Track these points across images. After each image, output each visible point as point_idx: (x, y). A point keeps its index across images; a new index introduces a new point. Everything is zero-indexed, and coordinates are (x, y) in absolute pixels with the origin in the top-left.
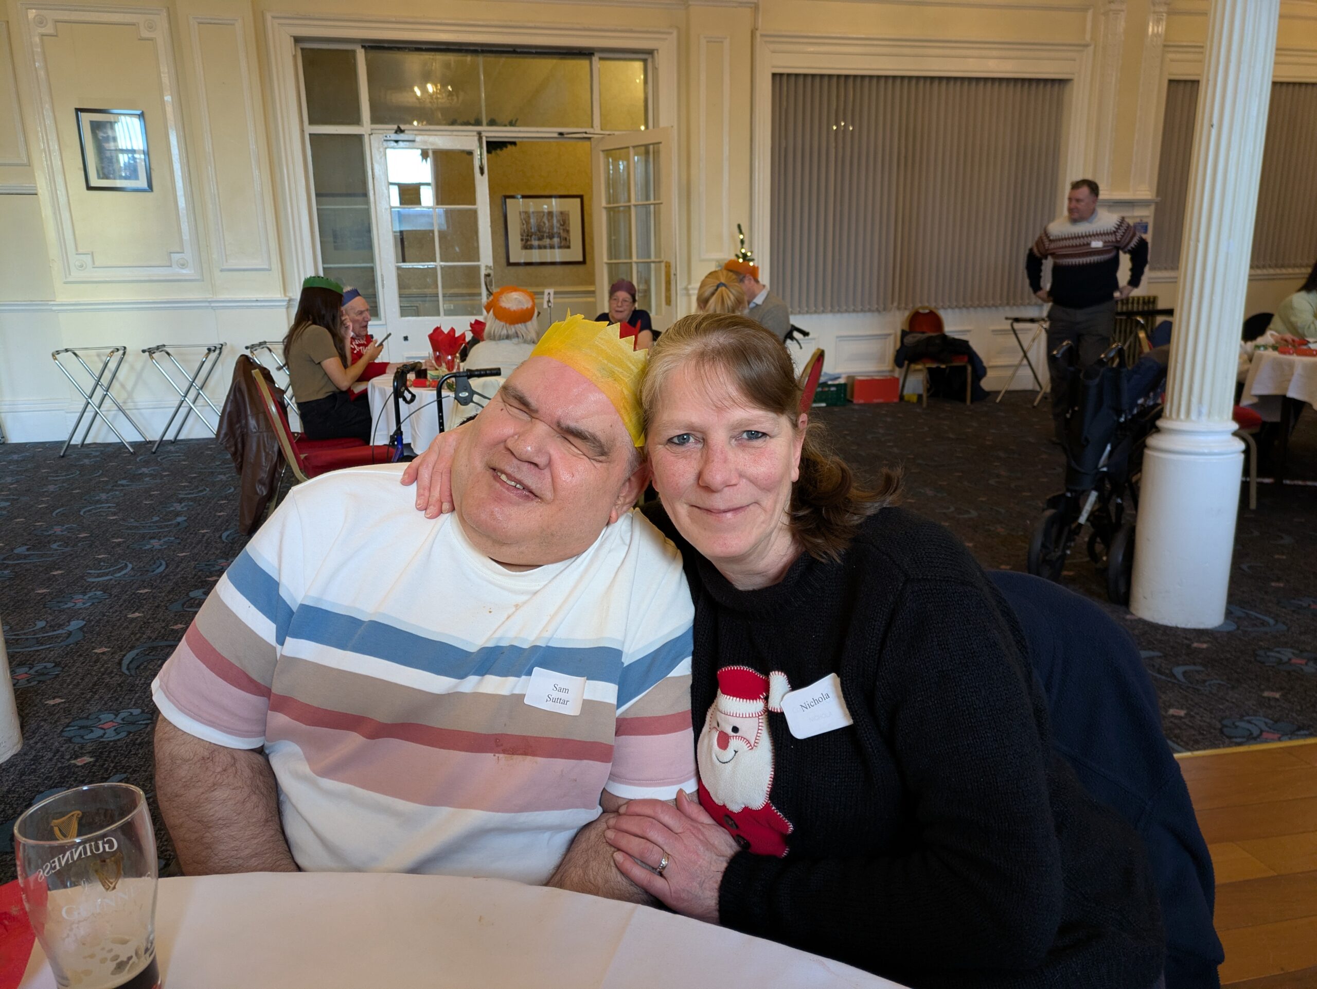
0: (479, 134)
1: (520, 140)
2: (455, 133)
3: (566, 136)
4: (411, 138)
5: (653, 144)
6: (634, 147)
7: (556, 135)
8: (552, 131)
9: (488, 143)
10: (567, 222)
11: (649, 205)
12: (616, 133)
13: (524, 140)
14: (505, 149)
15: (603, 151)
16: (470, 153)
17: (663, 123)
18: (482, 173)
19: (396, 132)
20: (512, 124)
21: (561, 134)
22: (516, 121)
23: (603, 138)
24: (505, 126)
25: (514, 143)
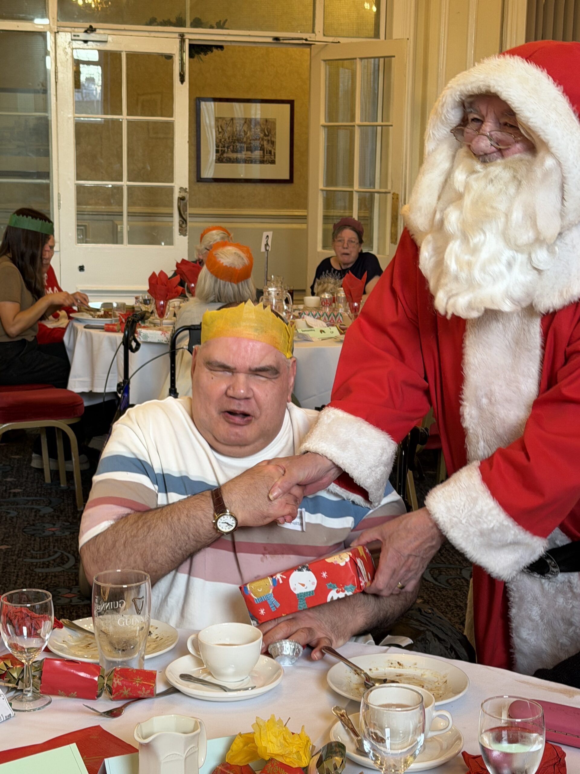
0: (182, 37)
1: (229, 44)
2: (153, 34)
3: (282, 41)
4: (103, 38)
5: (384, 57)
6: (361, 59)
7: (270, 40)
8: (266, 36)
9: (191, 46)
10: (273, 133)
11: (377, 126)
12: (342, 40)
13: (233, 44)
14: (209, 53)
15: (325, 61)
16: (169, 57)
17: (398, 32)
18: (182, 81)
19: (86, 32)
20: (220, 26)
21: (277, 39)
22: (225, 23)
23: (326, 45)
24: (212, 27)
25: (221, 47)
